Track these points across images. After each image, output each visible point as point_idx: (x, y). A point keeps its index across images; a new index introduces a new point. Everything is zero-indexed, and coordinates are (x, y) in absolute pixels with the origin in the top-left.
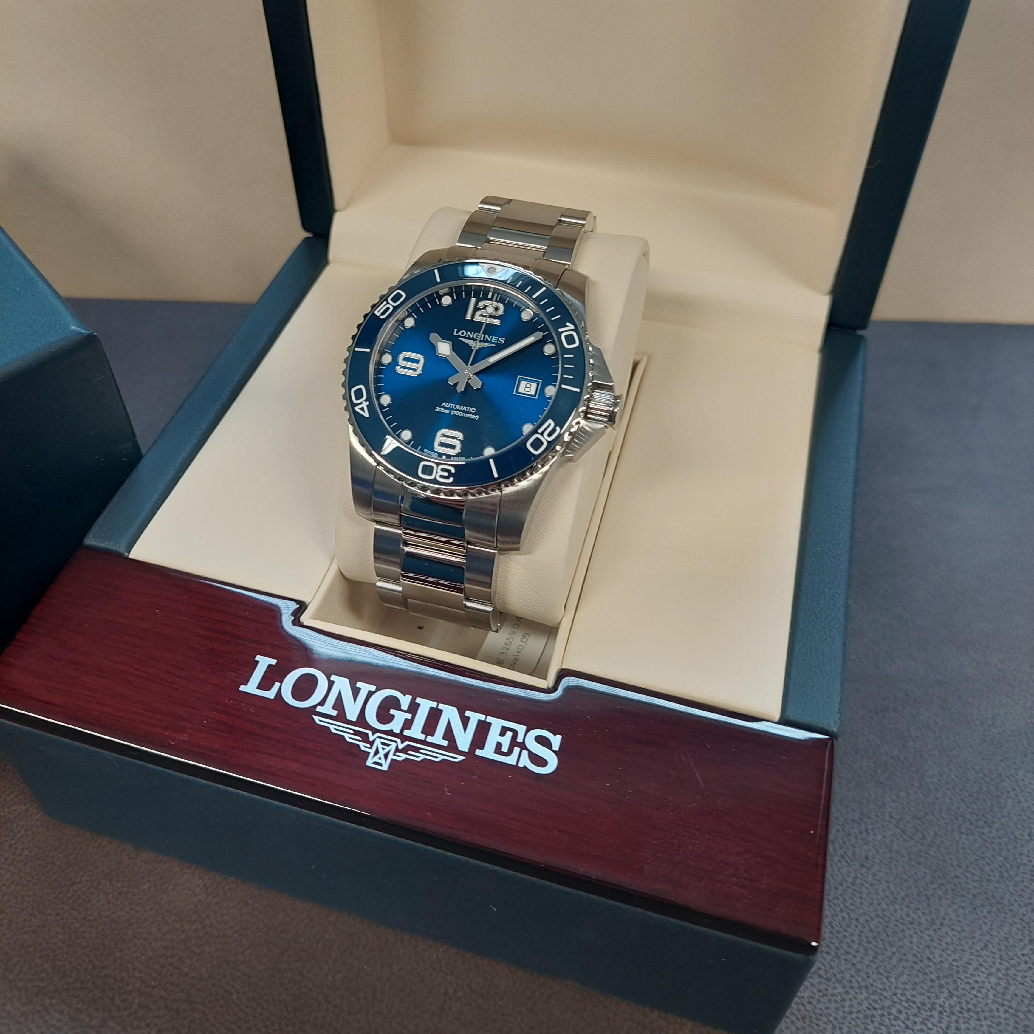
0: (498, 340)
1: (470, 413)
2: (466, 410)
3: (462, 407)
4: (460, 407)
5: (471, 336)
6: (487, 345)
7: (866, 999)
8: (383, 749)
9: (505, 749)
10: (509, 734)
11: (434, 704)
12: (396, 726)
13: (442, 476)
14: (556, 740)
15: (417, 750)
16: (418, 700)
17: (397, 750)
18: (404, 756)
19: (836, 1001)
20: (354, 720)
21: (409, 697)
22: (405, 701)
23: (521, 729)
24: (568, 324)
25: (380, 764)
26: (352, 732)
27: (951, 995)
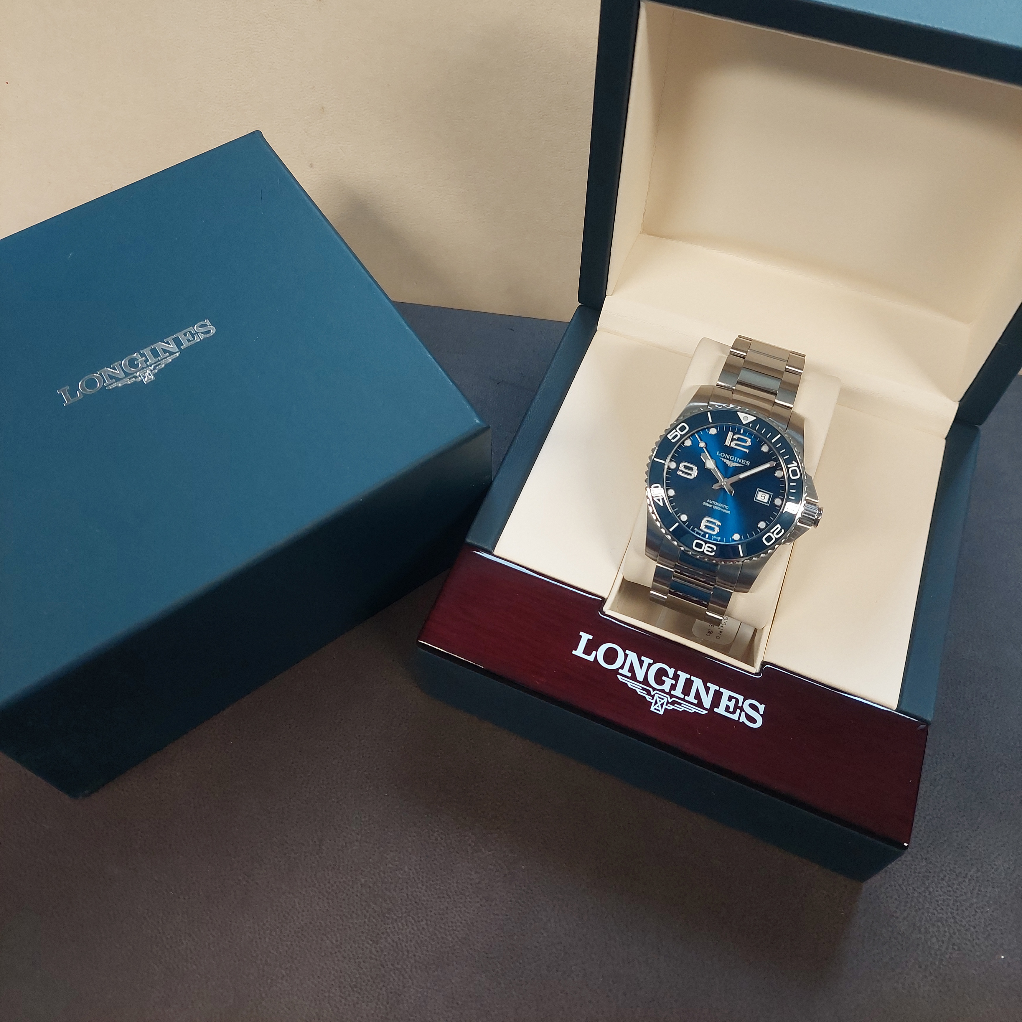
0: (746, 462)
1: (725, 509)
2: (722, 506)
3: (720, 504)
4: (719, 504)
5: (728, 458)
6: (738, 465)
7: (925, 866)
8: (660, 701)
9: (731, 710)
10: (734, 700)
11: (688, 676)
12: (666, 687)
13: (707, 551)
14: (762, 708)
15: (680, 704)
16: (679, 672)
17: (668, 703)
18: (672, 707)
19: (906, 865)
20: (642, 680)
21: (673, 670)
22: (671, 672)
23: (741, 698)
24: (794, 462)
25: (659, 711)
26: (641, 688)
27: (978, 871)
